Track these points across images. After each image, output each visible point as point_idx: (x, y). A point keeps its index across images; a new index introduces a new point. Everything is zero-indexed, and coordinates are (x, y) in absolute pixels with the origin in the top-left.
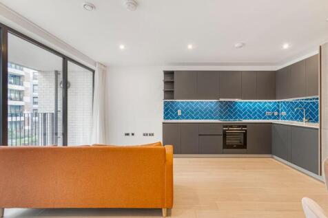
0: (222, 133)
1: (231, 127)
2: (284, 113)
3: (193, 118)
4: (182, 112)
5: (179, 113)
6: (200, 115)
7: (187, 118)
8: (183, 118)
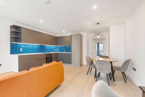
0: (45, 58)
1: (48, 55)
2: (58, 50)
3: (29, 52)
4: (23, 49)
5: (21, 50)
6: (32, 51)
7: (26, 53)
8: (23, 53)
